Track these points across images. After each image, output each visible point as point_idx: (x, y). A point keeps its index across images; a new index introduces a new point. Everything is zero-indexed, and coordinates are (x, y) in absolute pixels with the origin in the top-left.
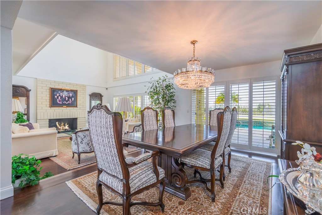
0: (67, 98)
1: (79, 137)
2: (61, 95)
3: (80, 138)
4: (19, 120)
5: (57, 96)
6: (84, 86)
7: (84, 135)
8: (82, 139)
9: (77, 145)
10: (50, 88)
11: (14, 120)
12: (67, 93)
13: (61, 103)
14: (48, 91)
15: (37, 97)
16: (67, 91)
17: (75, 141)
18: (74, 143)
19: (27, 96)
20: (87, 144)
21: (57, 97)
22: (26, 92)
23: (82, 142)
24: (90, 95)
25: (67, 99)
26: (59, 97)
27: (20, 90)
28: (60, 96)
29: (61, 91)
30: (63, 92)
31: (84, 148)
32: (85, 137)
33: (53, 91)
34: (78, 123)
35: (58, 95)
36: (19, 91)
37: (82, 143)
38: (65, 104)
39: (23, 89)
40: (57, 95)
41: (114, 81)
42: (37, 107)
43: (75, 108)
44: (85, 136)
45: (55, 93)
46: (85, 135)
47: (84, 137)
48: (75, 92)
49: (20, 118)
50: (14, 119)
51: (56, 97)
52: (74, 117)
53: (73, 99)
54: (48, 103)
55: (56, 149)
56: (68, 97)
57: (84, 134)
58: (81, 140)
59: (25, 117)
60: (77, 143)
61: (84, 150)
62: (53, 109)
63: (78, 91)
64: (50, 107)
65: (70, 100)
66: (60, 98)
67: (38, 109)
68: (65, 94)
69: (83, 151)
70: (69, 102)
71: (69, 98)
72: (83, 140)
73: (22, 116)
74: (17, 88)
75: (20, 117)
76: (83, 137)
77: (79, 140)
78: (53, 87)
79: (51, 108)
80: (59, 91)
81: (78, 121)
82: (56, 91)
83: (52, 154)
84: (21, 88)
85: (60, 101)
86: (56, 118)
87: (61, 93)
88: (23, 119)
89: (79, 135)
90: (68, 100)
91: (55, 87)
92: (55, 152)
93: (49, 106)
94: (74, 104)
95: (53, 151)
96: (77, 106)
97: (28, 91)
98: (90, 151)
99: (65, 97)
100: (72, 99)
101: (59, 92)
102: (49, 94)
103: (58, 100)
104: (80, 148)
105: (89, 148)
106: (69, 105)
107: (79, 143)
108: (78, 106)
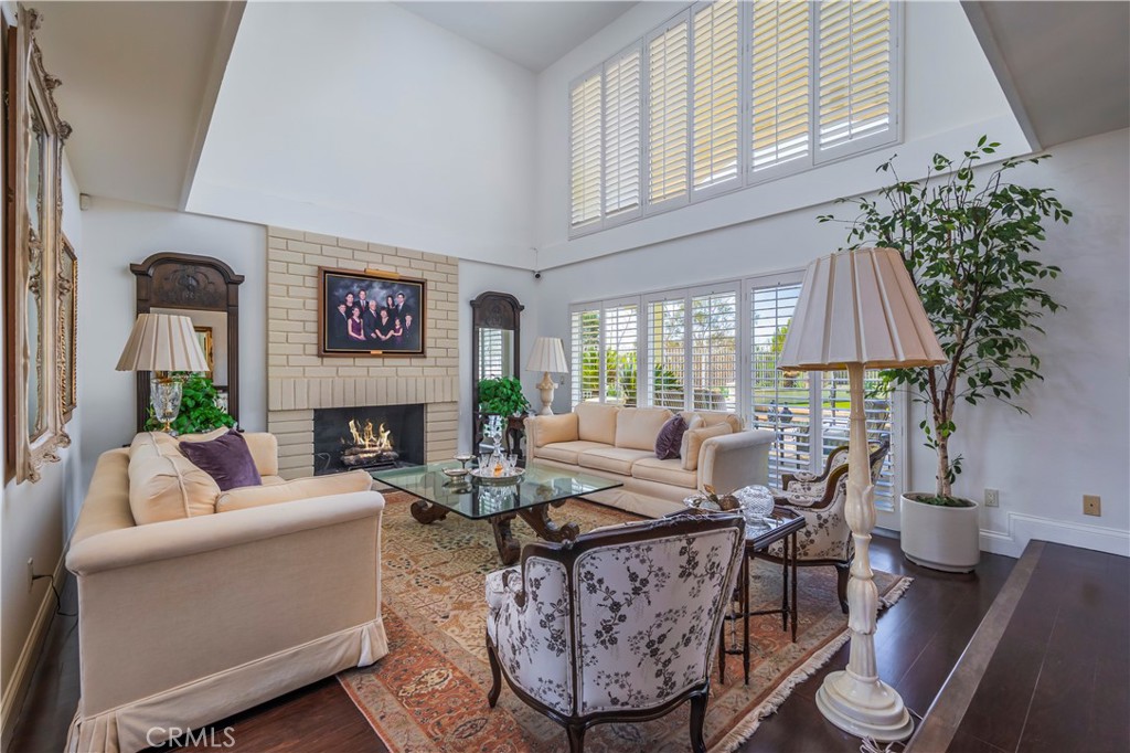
0: (384, 313)
1: (592, 589)
2: (363, 303)
3: (600, 595)
4: (197, 414)
5: (347, 307)
6: (450, 263)
7: (633, 577)
8: (616, 607)
9: (566, 657)
10: (319, 268)
11: (171, 415)
12: (383, 293)
13: (362, 337)
14: (311, 282)
15: (267, 308)
16: (386, 282)
17: (556, 625)
18: (547, 633)
19: (229, 306)
20: (650, 644)
21: (346, 312)
22: (223, 288)
23: (608, 629)
24: (472, 303)
25: (384, 321)
26: (356, 312)
27: (200, 277)
28: (356, 304)
29: (363, 284)
30: (369, 287)
31: (620, 679)
32: (636, 591)
33: (333, 284)
34: (429, 427)
35: (350, 298)
36: (194, 283)
37: (613, 641)
38: (377, 344)
39: (212, 273)
40: (345, 302)
41: (571, 239)
42: (267, 354)
43: (415, 361)
44: (645, 582)
45: (340, 292)
46: (642, 574)
47: (628, 586)
48: (417, 289)
49: (198, 405)
50: (170, 410)
51: (342, 309)
52: (414, 403)
53: (408, 319)
54: (313, 338)
55: (374, 616)
56: (389, 311)
57: (635, 565)
58: (608, 615)
59: (221, 402)
60: (567, 637)
61: (621, 695)
62: (332, 362)
63: (430, 286)
64: (319, 355)
65: (397, 322)
66: (360, 317)
67: (271, 362)
68: (377, 297)
69: (615, 701)
70: (392, 332)
71: (394, 313)
72: (622, 618)
73: (209, 396)
74: (190, 269)
75: (201, 399)
76: (622, 587)
77: (592, 610)
78: (331, 264)
79: (325, 359)
80: (353, 281)
81: (431, 417)
82: (342, 283)
83: (353, 651)
84: (203, 269)
85: (356, 328)
86: (341, 406)
87: (363, 293)
88: (212, 408)
89: (589, 575)
90: (391, 325)
91: (340, 266)
92: (369, 641)
93: (313, 349)
94: (410, 345)
95: (356, 629)
96: (423, 352)
97: (233, 281)
98: (662, 701)
99: (379, 309)
100: (403, 322)
101: (355, 288)
102: (315, 296)
103: (350, 322)
104: (588, 675)
105: (658, 674)
106: (392, 349)
107: (589, 638)
108: (429, 352)
